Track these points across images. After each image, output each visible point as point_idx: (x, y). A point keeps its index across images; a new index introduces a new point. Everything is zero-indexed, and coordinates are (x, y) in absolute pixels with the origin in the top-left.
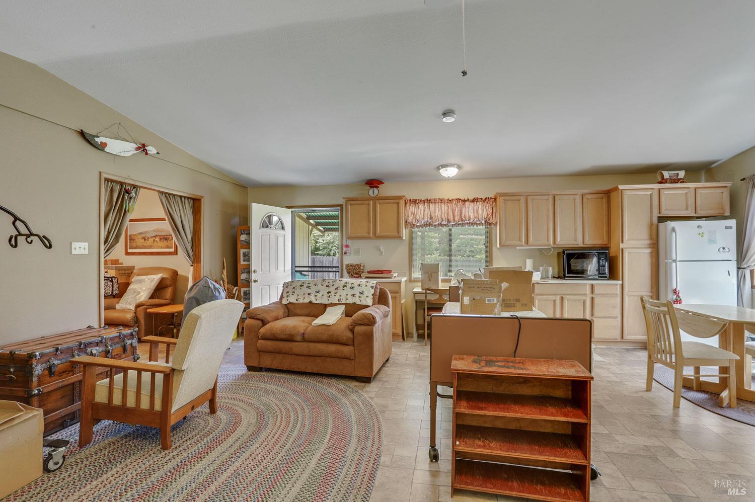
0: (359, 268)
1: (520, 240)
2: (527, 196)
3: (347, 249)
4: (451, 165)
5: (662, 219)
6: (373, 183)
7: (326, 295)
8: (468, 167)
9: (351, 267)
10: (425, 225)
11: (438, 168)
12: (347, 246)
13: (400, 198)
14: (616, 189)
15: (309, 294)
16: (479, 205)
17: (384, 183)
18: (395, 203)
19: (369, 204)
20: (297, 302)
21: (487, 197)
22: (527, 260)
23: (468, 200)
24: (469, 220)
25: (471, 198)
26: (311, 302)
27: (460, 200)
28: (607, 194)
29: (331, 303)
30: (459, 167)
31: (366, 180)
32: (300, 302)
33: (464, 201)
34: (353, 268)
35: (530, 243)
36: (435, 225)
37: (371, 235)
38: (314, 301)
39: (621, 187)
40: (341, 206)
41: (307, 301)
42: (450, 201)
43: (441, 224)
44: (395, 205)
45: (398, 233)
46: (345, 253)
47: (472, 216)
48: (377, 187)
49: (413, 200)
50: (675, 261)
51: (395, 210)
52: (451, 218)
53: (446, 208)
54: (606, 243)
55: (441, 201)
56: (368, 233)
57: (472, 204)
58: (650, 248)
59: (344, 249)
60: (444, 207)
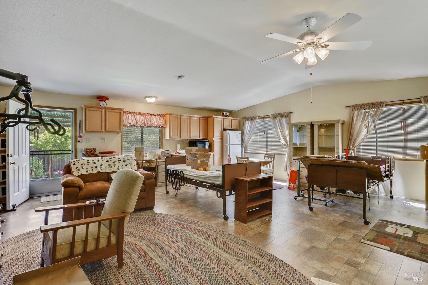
0: (94, 150)
1: (178, 136)
2: (180, 116)
3: (80, 139)
4: (153, 97)
5: (225, 130)
6: (102, 98)
7: (108, 167)
8: (161, 99)
9: (89, 150)
10: (132, 126)
11: (146, 97)
12: (80, 137)
13: (121, 109)
14: (212, 117)
15: (96, 167)
16: (158, 117)
17: (109, 99)
18: (118, 112)
19: (101, 111)
20: (87, 173)
21: (162, 114)
22: (178, 145)
23: (153, 115)
24: (155, 125)
25: (155, 114)
26: (99, 172)
27: (150, 114)
28: (207, 118)
29: (113, 171)
30: (156, 98)
31: (97, 96)
32: (90, 173)
33: (151, 115)
34: (90, 150)
35: (181, 137)
36: (137, 126)
37: (103, 130)
38: (101, 171)
39: (214, 116)
40: (75, 110)
41: (95, 171)
42: (144, 114)
43: (140, 126)
44: (118, 114)
45: (120, 130)
46: (79, 141)
47: (156, 123)
48: (105, 101)
49: (125, 111)
50: (229, 145)
51: (118, 116)
52: (146, 123)
53: (143, 118)
54: (206, 138)
55: (140, 113)
56: (101, 129)
57: (155, 117)
58: (220, 140)
59: (78, 139)
60: (142, 117)
